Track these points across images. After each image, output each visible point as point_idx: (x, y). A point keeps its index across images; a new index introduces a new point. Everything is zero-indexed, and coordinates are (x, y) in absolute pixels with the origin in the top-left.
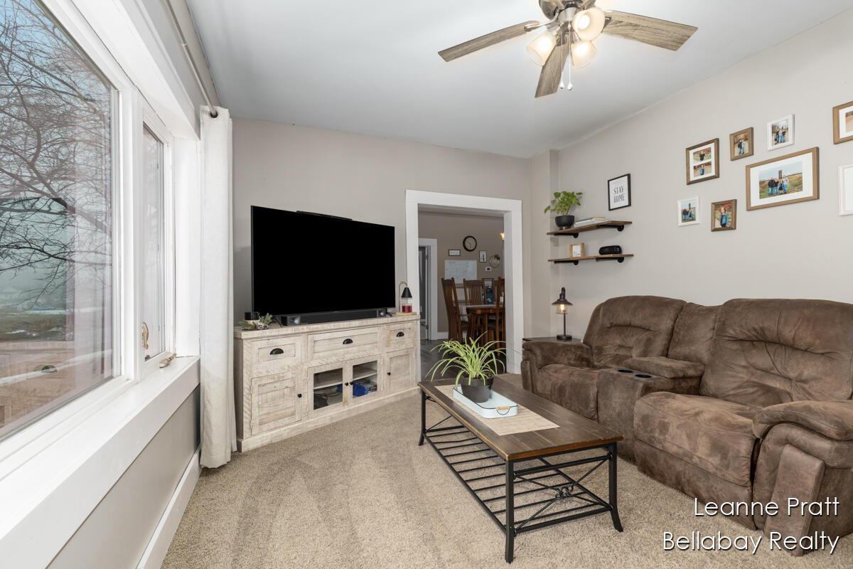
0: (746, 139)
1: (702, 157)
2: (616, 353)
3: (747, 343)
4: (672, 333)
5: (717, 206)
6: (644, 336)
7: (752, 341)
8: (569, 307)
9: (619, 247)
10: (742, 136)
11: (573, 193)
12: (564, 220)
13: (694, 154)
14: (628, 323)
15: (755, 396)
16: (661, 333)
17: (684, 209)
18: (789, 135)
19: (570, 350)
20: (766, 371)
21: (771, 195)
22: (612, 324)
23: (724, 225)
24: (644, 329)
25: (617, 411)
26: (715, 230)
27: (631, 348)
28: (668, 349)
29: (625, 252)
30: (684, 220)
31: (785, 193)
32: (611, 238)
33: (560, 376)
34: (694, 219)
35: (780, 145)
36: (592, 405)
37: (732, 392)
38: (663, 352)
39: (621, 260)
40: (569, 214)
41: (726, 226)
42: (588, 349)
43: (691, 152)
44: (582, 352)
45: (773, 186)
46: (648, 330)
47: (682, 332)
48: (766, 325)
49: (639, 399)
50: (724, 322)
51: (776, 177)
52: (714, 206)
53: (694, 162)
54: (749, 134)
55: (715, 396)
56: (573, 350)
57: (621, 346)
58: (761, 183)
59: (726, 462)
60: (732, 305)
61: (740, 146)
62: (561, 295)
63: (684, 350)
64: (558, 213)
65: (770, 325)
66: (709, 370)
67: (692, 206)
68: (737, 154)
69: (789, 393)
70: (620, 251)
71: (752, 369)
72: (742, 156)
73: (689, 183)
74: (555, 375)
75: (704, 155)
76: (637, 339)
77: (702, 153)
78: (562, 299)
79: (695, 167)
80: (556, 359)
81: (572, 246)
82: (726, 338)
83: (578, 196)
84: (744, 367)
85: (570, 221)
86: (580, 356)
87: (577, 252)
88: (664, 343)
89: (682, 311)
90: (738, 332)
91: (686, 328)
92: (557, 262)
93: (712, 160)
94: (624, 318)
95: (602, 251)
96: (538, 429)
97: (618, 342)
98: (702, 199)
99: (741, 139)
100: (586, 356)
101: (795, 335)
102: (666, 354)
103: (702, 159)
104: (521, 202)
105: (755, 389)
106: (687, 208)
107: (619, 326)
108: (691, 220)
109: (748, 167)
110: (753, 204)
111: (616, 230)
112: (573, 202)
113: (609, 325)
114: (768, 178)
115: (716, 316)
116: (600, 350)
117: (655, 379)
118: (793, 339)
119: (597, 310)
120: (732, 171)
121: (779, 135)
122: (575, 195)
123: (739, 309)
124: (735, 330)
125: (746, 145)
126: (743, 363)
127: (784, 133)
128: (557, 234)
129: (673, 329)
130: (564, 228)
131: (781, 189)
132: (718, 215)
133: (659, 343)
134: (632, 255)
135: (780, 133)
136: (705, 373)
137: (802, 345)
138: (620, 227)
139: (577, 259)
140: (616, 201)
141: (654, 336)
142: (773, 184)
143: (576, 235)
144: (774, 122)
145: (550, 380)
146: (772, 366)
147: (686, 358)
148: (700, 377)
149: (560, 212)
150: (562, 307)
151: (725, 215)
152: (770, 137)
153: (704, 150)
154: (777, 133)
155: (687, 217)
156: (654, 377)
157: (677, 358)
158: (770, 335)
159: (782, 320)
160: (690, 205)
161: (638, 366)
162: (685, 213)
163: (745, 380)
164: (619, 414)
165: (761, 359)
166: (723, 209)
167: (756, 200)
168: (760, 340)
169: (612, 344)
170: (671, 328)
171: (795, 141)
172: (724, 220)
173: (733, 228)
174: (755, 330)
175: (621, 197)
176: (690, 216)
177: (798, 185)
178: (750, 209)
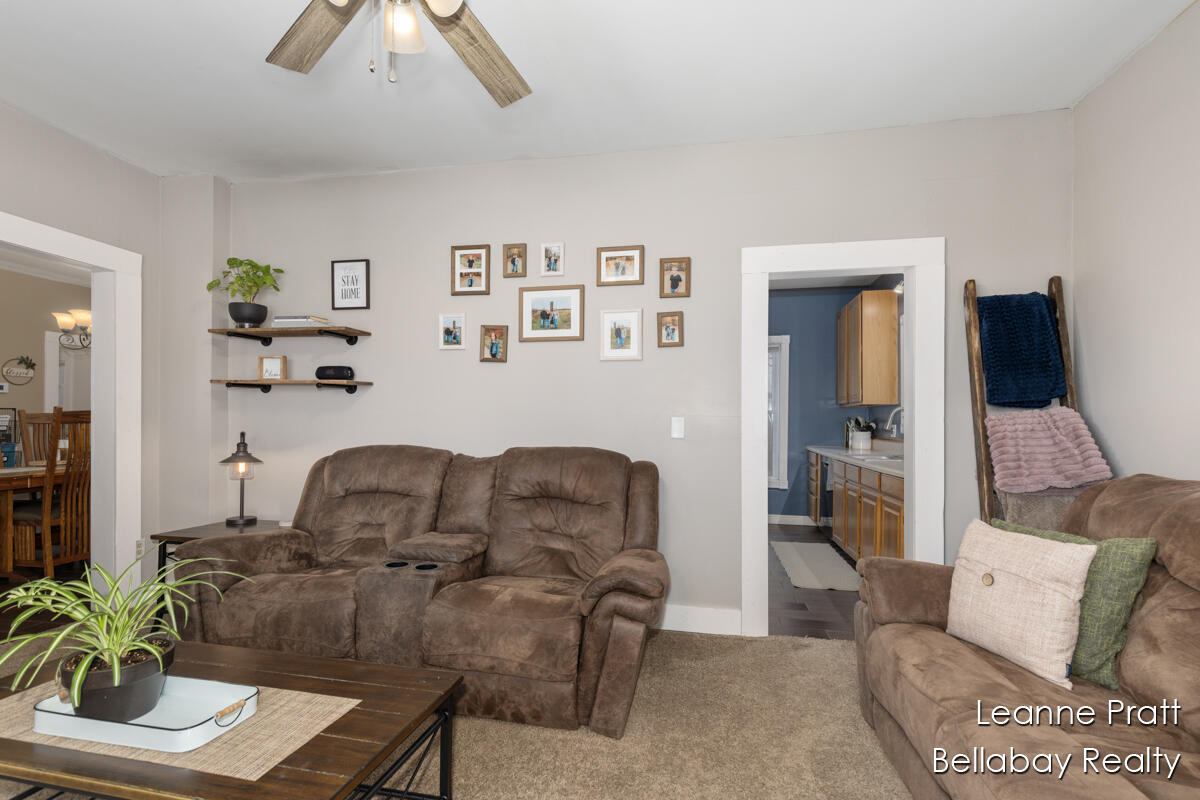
0: (520, 256)
1: (471, 264)
2: (356, 537)
3: (532, 501)
4: (440, 496)
5: (487, 330)
6: (403, 505)
7: (535, 498)
8: (255, 467)
9: (350, 369)
10: (515, 251)
11: (268, 267)
12: (247, 312)
13: (461, 256)
14: (374, 486)
15: (542, 564)
16: (426, 498)
17: (446, 326)
18: (560, 263)
19: (280, 545)
20: (550, 531)
21: (543, 327)
22: (347, 490)
23: (494, 356)
24: (400, 494)
25: (393, 632)
26: (483, 360)
27: (381, 526)
28: (436, 520)
29: (358, 378)
30: (447, 342)
31: (556, 328)
32: (336, 354)
33: (276, 596)
34: (458, 343)
35: (552, 273)
36: (347, 633)
37: (520, 564)
38: (431, 524)
39: (351, 389)
40: (257, 301)
41: (496, 356)
42: (306, 536)
43: (458, 253)
44: (299, 544)
45: (544, 318)
46: (408, 495)
47: (456, 495)
48: (549, 478)
49: (429, 603)
50: (507, 477)
51: (548, 309)
52: (483, 329)
53: (460, 268)
54: (522, 250)
55: (502, 574)
56: (285, 543)
57: (364, 525)
58: (534, 311)
59: (553, 659)
60: (514, 455)
61: (513, 262)
62: (238, 445)
63: (459, 519)
64: (233, 296)
65: (552, 476)
66: (495, 542)
67: (457, 325)
68: (509, 271)
69: (572, 553)
70: (352, 376)
71: (537, 532)
72: (515, 275)
73: (455, 294)
74: (264, 596)
75: (473, 261)
76: (392, 511)
77: (471, 258)
78: (242, 452)
79: (461, 274)
80: (255, 566)
81: (261, 359)
82: (510, 498)
83: (275, 275)
84: (530, 530)
85: (259, 315)
86: (296, 553)
87: (272, 369)
88: (432, 512)
89: (452, 466)
90: (523, 488)
91: (461, 488)
92: (230, 385)
93: (483, 270)
94: (369, 479)
95: (322, 372)
96: (326, 724)
97: (360, 518)
98: (471, 317)
99: (514, 254)
100: (305, 549)
101: (575, 487)
102: (433, 528)
103: (470, 266)
104: (141, 256)
105: (541, 556)
106: (451, 327)
107: (358, 493)
108: (455, 343)
109: (522, 290)
110: (525, 336)
111: (343, 342)
112: (268, 283)
113: (342, 493)
114: (540, 308)
115: (496, 470)
116: (329, 535)
117: (443, 568)
118: (574, 492)
119: (318, 470)
120: (504, 289)
121: (552, 262)
122: (272, 271)
123: (522, 460)
124: (519, 487)
125: (519, 262)
126: (529, 526)
127: (556, 261)
128: (231, 334)
129: (441, 490)
130: (247, 325)
131: (552, 322)
132: (488, 342)
133: (424, 514)
134: (371, 384)
135: (553, 261)
136: (491, 546)
137: (580, 497)
138: (351, 337)
139: (268, 383)
140: (345, 296)
141: (419, 504)
142: (544, 315)
143: (266, 340)
144: (548, 246)
145: (253, 608)
146: (554, 524)
147: (463, 530)
148: (485, 553)
149: (238, 295)
150: (242, 467)
151: (495, 344)
152: (544, 262)
153: (474, 255)
154: (550, 259)
155: (451, 338)
156: (440, 565)
157: (450, 531)
158: (553, 489)
159: (564, 471)
160: (454, 322)
161: (414, 553)
162: (448, 332)
163: (532, 546)
164: (397, 637)
165: (544, 518)
166: (493, 335)
167: (528, 332)
168: (544, 496)
169: (349, 523)
170: (439, 489)
171: (565, 272)
172: (494, 350)
173: (504, 360)
174: (539, 484)
175: (355, 293)
176: (454, 338)
177: (567, 323)
178: (522, 340)
